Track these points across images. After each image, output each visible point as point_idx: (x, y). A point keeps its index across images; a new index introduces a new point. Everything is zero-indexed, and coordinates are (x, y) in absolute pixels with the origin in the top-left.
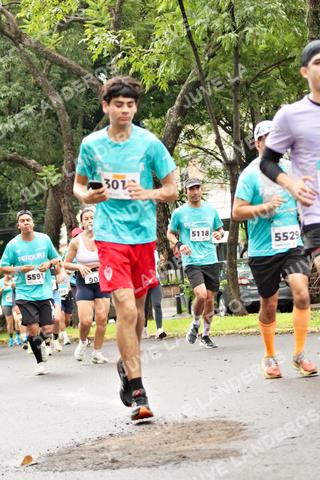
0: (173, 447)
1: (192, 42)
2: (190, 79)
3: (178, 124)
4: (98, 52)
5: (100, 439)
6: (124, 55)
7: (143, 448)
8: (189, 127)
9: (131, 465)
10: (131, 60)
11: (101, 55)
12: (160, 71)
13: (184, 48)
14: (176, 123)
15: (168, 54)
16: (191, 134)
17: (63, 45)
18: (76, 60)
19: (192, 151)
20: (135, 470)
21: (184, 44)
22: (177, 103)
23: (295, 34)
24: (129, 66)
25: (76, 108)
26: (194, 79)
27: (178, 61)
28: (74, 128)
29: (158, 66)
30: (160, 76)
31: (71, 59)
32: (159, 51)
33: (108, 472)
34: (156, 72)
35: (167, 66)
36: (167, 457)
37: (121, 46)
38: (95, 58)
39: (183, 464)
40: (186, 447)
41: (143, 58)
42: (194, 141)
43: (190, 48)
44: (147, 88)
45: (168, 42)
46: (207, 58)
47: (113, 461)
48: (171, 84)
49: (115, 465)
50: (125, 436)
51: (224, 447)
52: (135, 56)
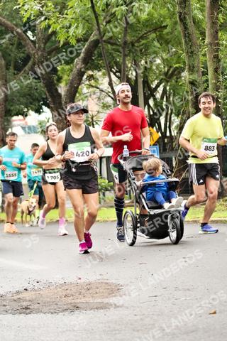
0: (70, 300)
1: (94, 12)
2: (92, 38)
3: (82, 70)
4: (26, 15)
5: (18, 292)
6: (46, 19)
7: (48, 300)
8: (90, 72)
9: (38, 311)
10: (51, 22)
11: (29, 18)
12: (71, 31)
13: (88, 15)
14: (81, 69)
15: (77, 19)
16: (90, 78)
17: (3, 10)
18: (11, 21)
19: (91, 89)
20: (42, 315)
21: (88, 13)
22: (82, 55)
23: (169, 10)
24: (49, 27)
25: (10, 55)
26: (95, 38)
27: (84, 25)
28: (7, 69)
29: (70, 27)
30: (71, 34)
31: (8, 19)
32: (71, 17)
33: (22, 316)
34: (68, 32)
35: (76, 27)
36: (65, 307)
37: (44, 12)
38: (25, 20)
39: (77, 312)
40: (79, 301)
41: (59, 21)
42: (93, 82)
43: (93, 16)
44: (62, 43)
45: (78, 10)
46: (104, 24)
47: (27, 308)
48: (78, 41)
49: (28, 311)
50: (36, 290)
51: (106, 301)
52: (53, 20)
